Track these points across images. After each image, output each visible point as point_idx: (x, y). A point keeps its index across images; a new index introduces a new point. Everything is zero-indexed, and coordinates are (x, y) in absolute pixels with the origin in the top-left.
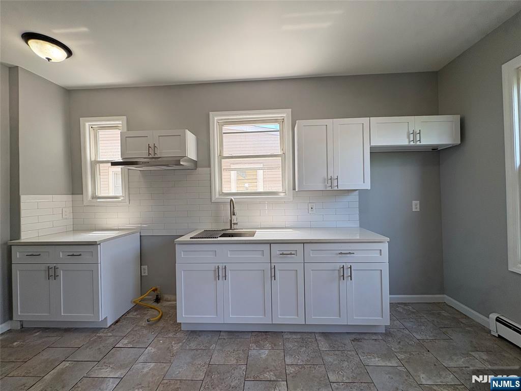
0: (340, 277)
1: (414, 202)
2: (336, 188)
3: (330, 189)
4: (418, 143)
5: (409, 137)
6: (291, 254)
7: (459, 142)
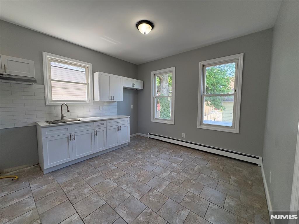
0: (117, 130)
1: (132, 106)
2: (113, 100)
3: (111, 100)
4: (134, 88)
5: (132, 85)
6: (102, 125)
7: (142, 89)
